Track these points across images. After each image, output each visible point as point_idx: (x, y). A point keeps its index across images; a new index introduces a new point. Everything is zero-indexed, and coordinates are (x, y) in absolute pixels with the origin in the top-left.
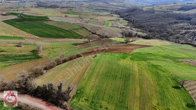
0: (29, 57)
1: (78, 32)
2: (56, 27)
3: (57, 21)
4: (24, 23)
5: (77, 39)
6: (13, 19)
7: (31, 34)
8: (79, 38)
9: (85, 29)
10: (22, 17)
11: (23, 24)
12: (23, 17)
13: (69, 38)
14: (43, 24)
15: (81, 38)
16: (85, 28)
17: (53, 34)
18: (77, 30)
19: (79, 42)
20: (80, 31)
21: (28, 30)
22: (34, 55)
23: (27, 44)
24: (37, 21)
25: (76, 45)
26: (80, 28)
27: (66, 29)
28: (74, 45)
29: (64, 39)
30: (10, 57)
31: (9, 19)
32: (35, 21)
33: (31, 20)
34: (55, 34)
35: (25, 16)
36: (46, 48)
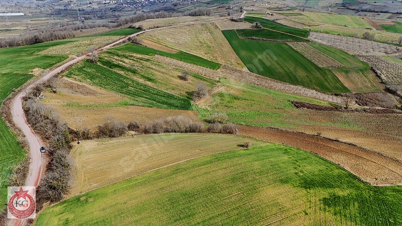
0: (172, 101)
1: (347, 77)
2: (305, 56)
3: (320, 44)
4: (252, 39)
5: (324, 93)
6: (241, 30)
7: (241, 63)
8: (331, 92)
9: (374, 75)
10: (258, 28)
11: (247, 41)
12: (261, 27)
13: (309, 87)
15: (336, 95)
16: (376, 73)
17: (281, 70)
18: (347, 71)
19: (315, 102)
20: (354, 76)
21: (244, 53)
22: (185, 100)
23: (201, 79)
24: (276, 38)
25: (297, 107)
26: (361, 70)
27: (321, 66)
28: (295, 105)
29: (292, 86)
30: (149, 92)
31: (235, 29)
32: (274, 38)
33: (270, 35)
34: (285, 71)
35: (267, 27)
36: (221, 95)
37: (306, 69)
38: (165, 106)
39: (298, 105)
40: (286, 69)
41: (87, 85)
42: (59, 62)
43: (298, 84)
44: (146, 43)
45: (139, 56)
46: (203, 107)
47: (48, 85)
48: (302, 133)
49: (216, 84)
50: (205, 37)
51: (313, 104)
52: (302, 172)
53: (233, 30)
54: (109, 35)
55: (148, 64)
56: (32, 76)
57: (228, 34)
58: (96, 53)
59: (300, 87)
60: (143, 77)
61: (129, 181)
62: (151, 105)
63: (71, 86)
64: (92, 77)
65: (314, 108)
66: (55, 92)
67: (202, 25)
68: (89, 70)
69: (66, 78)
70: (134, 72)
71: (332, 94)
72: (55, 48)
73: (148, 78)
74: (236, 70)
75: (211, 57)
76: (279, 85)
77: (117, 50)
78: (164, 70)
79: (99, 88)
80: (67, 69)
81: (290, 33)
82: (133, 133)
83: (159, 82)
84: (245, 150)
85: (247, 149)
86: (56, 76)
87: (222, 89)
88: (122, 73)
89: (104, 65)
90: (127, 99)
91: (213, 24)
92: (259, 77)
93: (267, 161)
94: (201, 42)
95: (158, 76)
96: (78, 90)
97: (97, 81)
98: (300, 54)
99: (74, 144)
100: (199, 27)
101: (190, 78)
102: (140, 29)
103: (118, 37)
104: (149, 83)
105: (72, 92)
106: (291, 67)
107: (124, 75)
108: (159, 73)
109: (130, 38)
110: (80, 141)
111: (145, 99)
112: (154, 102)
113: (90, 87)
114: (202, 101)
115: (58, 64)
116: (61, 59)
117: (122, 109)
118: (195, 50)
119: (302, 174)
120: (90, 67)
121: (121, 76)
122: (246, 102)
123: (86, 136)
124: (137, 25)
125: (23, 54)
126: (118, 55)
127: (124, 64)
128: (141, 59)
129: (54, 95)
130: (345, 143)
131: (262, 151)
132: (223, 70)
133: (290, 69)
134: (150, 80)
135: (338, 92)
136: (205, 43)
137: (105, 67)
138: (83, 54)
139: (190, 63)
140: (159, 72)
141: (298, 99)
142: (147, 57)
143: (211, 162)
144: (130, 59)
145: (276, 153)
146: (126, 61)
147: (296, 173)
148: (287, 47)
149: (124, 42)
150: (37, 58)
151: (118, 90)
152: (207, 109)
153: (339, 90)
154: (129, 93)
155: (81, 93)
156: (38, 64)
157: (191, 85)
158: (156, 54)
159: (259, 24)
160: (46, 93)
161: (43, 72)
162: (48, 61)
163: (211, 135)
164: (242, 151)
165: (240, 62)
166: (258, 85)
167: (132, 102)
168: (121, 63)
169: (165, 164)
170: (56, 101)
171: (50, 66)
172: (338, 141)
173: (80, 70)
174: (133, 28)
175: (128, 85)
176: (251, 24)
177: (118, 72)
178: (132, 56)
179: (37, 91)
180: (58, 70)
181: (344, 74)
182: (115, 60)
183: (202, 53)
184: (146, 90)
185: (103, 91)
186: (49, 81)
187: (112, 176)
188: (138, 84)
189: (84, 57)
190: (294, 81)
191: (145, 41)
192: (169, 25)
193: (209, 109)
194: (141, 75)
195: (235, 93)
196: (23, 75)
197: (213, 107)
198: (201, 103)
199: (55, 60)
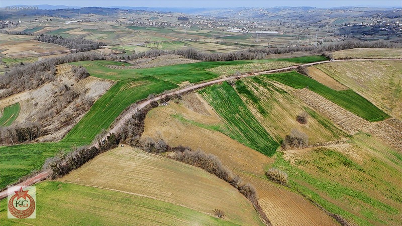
22: (274, 143)
23: (326, 126)
30: (249, 124)
36: (330, 153)
38: (248, 142)
41: (205, 103)
42: (208, 79)
46: (287, 159)
49: (338, 138)
55: (279, 96)
56: (178, 86)
60: (260, 108)
63: (193, 101)
64: (216, 98)
66: (177, 103)
68: (221, 91)
69: (197, 94)
70: (255, 100)
73: (263, 110)
75: (387, 105)
77: (268, 77)
78: (288, 106)
79: (212, 108)
80: (204, 87)
83: (269, 118)
86: (191, 91)
87: (342, 147)
88: (245, 99)
89: (237, 89)
90: (223, 125)
94: (391, 84)
95: (276, 110)
96: (195, 105)
102: (328, 58)
104: (258, 116)
105: (190, 105)
107: (244, 102)
109: (300, 67)
111: (238, 130)
112: (243, 135)
113: (206, 106)
114: (295, 151)
115: (205, 81)
118: (373, 92)
120: (225, 88)
121: (241, 102)
125: (198, 68)
126: (260, 82)
127: (255, 91)
128: (277, 90)
132: (382, 124)
134: (263, 112)
136: (398, 86)
137: (236, 91)
139: (341, 105)
140: (282, 107)
143: (158, 209)
144: (267, 88)
146: (261, 88)
149: (289, 70)
151: (226, 114)
152: (289, 162)
154: (230, 120)
155: (195, 108)
156: (193, 79)
157: (305, 129)
158: (306, 87)
160: (171, 102)
161: (187, 85)
162: (203, 77)
164: (206, 217)
167: (223, 129)
168: (253, 89)
170: (171, 110)
171: (198, 81)
174: (325, 56)
175: (238, 111)
177: (242, 98)
178: (272, 85)
180: (197, 86)
182: (252, 86)
185: (213, 112)
187: (92, 180)
188: (248, 113)
189: (230, 78)
191: (317, 72)
192: (368, 57)
193: (292, 161)
194: (259, 106)
195: (356, 157)
196: (173, 85)
197: (300, 162)
198: (289, 154)
199: (208, 76)
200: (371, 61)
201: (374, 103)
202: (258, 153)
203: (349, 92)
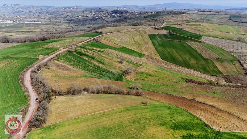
1: (222, 65)
2: (197, 51)
3: (208, 44)
5: (206, 74)
6: (160, 34)
9: (239, 64)
10: (170, 33)
12: (172, 33)
13: (196, 70)
14: (185, 44)
15: (213, 76)
16: (241, 63)
17: (181, 59)
18: (222, 61)
19: (199, 80)
21: (160, 48)
22: (119, 75)
23: (131, 63)
24: (181, 40)
25: (187, 82)
26: (231, 61)
27: (206, 57)
28: (185, 81)
29: (186, 69)
30: (100, 70)
31: (156, 34)
32: (179, 40)
33: (177, 38)
34: (183, 60)
35: (176, 32)
36: (141, 73)
37: (196, 59)
38: (108, 78)
39: (187, 81)
40: (184, 59)
41: (66, 65)
42: (53, 52)
43: (190, 68)
44: (104, 41)
45: (98, 49)
46: (129, 80)
47: (46, 65)
48: (185, 98)
49: (139, 67)
50: (138, 38)
51: (197, 80)
52: (175, 120)
53: (155, 34)
54: (84, 36)
55: (102, 54)
56: (38, 59)
57: (152, 37)
58: (74, 47)
59: (191, 70)
60: (98, 61)
61: (77, 119)
62: (100, 78)
63: (58, 66)
64: (70, 61)
65: (197, 83)
66: (48, 68)
67: (137, 31)
68: (69, 57)
69: (55, 61)
70: (93, 58)
71: (210, 75)
72: (52, 43)
73: (100, 62)
74: (153, 58)
75: (140, 50)
76: (178, 68)
77: (86, 45)
78: (110, 58)
79: (72, 67)
80: (56, 56)
81: (190, 36)
82: (86, 93)
83: (107, 65)
84: (145, 106)
85: (146, 106)
86: (50, 60)
87: (142, 70)
88: (87, 59)
89: (77, 54)
90: (87, 74)
91: (144, 31)
92: (167, 63)
93: (156, 113)
94: (135, 41)
95: (107, 61)
96: (61, 68)
97: (72, 63)
98: (194, 50)
99: (53, 97)
100: (135, 32)
101: (124, 62)
102: (101, 33)
103: (88, 38)
104: (101, 65)
105: (58, 69)
106: (187, 57)
107: (88, 60)
108: (107, 60)
109: (94, 39)
110: (56, 96)
111: (97, 74)
112: (102, 76)
113: (68, 66)
115: (53, 53)
116: (55, 50)
117: (83, 79)
118: (131, 46)
119: (174, 121)
120: (69, 55)
121: (86, 60)
122: (156, 78)
123: (60, 94)
124: (100, 31)
125: (36, 47)
126: (86, 49)
127: (88, 54)
128: (98, 51)
129: (48, 70)
130: (209, 105)
131: (155, 107)
132: (145, 58)
133: (187, 59)
134: (101, 63)
135: (215, 74)
136: (138, 42)
137: (78, 55)
138: (67, 47)
139: (127, 54)
140: (107, 58)
141: (188, 77)
142: (102, 50)
143: (123, 111)
144: (92, 51)
145: (163, 109)
146: (90, 52)
147: (171, 121)
148: (187, 45)
149: (91, 41)
150: (42, 49)
151: (83, 68)
152: (131, 81)
153: (215, 73)
154: (88, 70)
155: (63, 69)
156: (42, 53)
157: (125, 66)
158: (107, 48)
159: (171, 31)
160: (44, 69)
161: (44, 57)
162: (48, 51)
163: (129, 96)
164: (143, 106)
165: (157, 53)
166: (165, 68)
167: (90, 75)
168: (87, 53)
169: (98, 111)
170: (49, 73)
171: (48, 54)
172: (205, 104)
173: (64, 56)
174: (98, 32)
175: (89, 65)
176: (166, 31)
177: (84, 58)
178: (94, 49)
179: (39, 68)
180: (52, 56)
181: (220, 63)
182: (84, 51)
183: (135, 48)
184: (99, 68)
185: (75, 69)
186: (46, 62)
187: (69, 116)
188: (94, 65)
189: (67, 49)
190: (188, 66)
191: (103, 40)
192: (118, 31)
193: (132, 80)
194: (97, 60)
195: (150, 72)
196: (33, 59)
197: (135, 80)
198: (128, 77)
199: (52, 51)
200: (121, 33)
201: (135, 51)
202: (117, 81)
203: (123, 47)
